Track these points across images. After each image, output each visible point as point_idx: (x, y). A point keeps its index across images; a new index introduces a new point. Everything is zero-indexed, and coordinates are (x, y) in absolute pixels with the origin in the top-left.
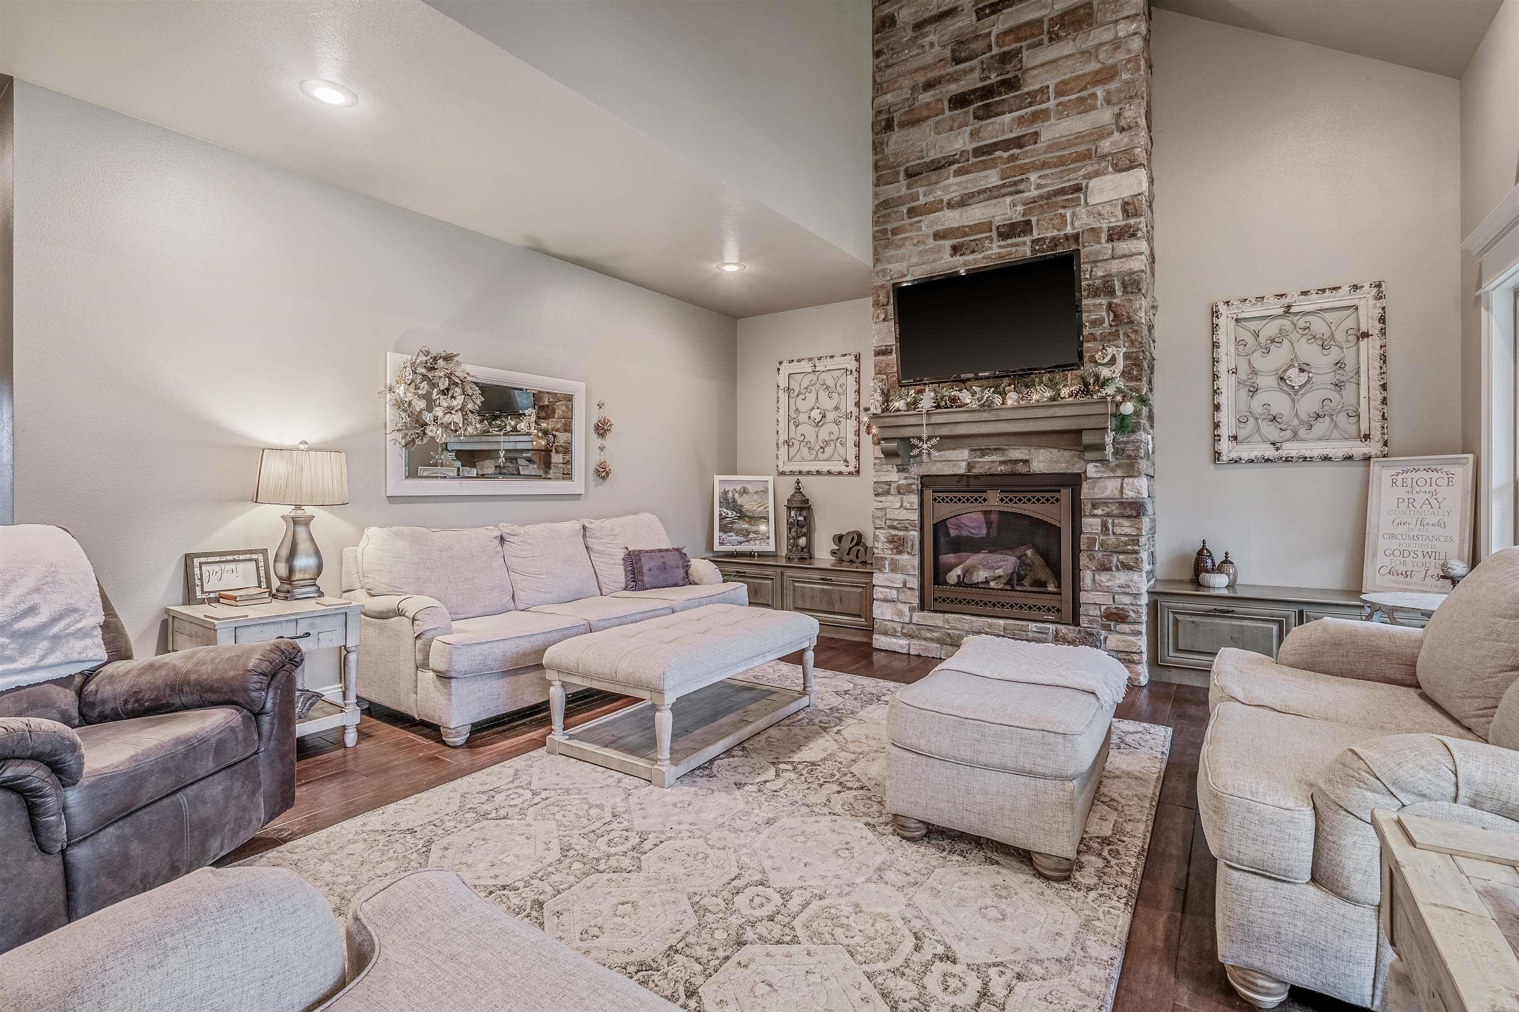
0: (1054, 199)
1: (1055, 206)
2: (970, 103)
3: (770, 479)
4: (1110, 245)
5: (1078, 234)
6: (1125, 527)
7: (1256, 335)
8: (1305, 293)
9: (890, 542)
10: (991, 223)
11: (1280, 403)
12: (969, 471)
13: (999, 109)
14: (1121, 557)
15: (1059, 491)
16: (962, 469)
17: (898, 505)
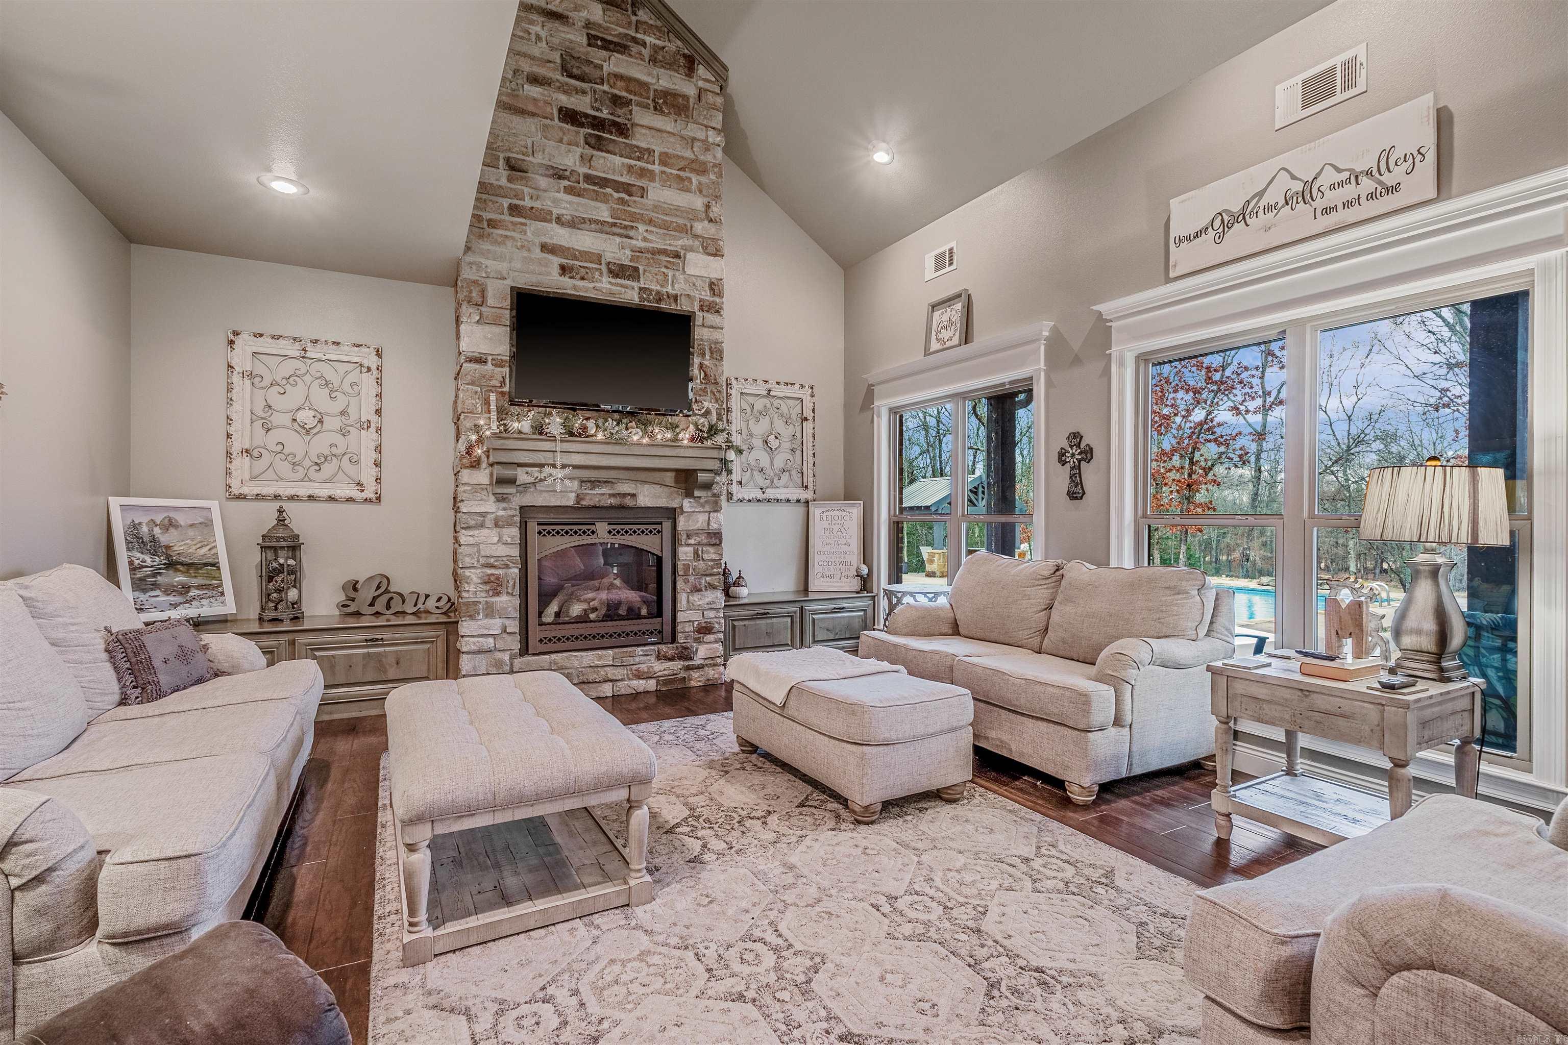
1: (659, 263)
2: (582, 125)
3: (214, 505)
4: (701, 314)
5: (682, 295)
6: (711, 553)
7: (752, 407)
8: (778, 383)
9: (486, 583)
10: (600, 256)
11: (765, 460)
12: (578, 503)
13: (611, 148)
14: (708, 579)
15: (661, 523)
16: (570, 501)
17: (496, 539)
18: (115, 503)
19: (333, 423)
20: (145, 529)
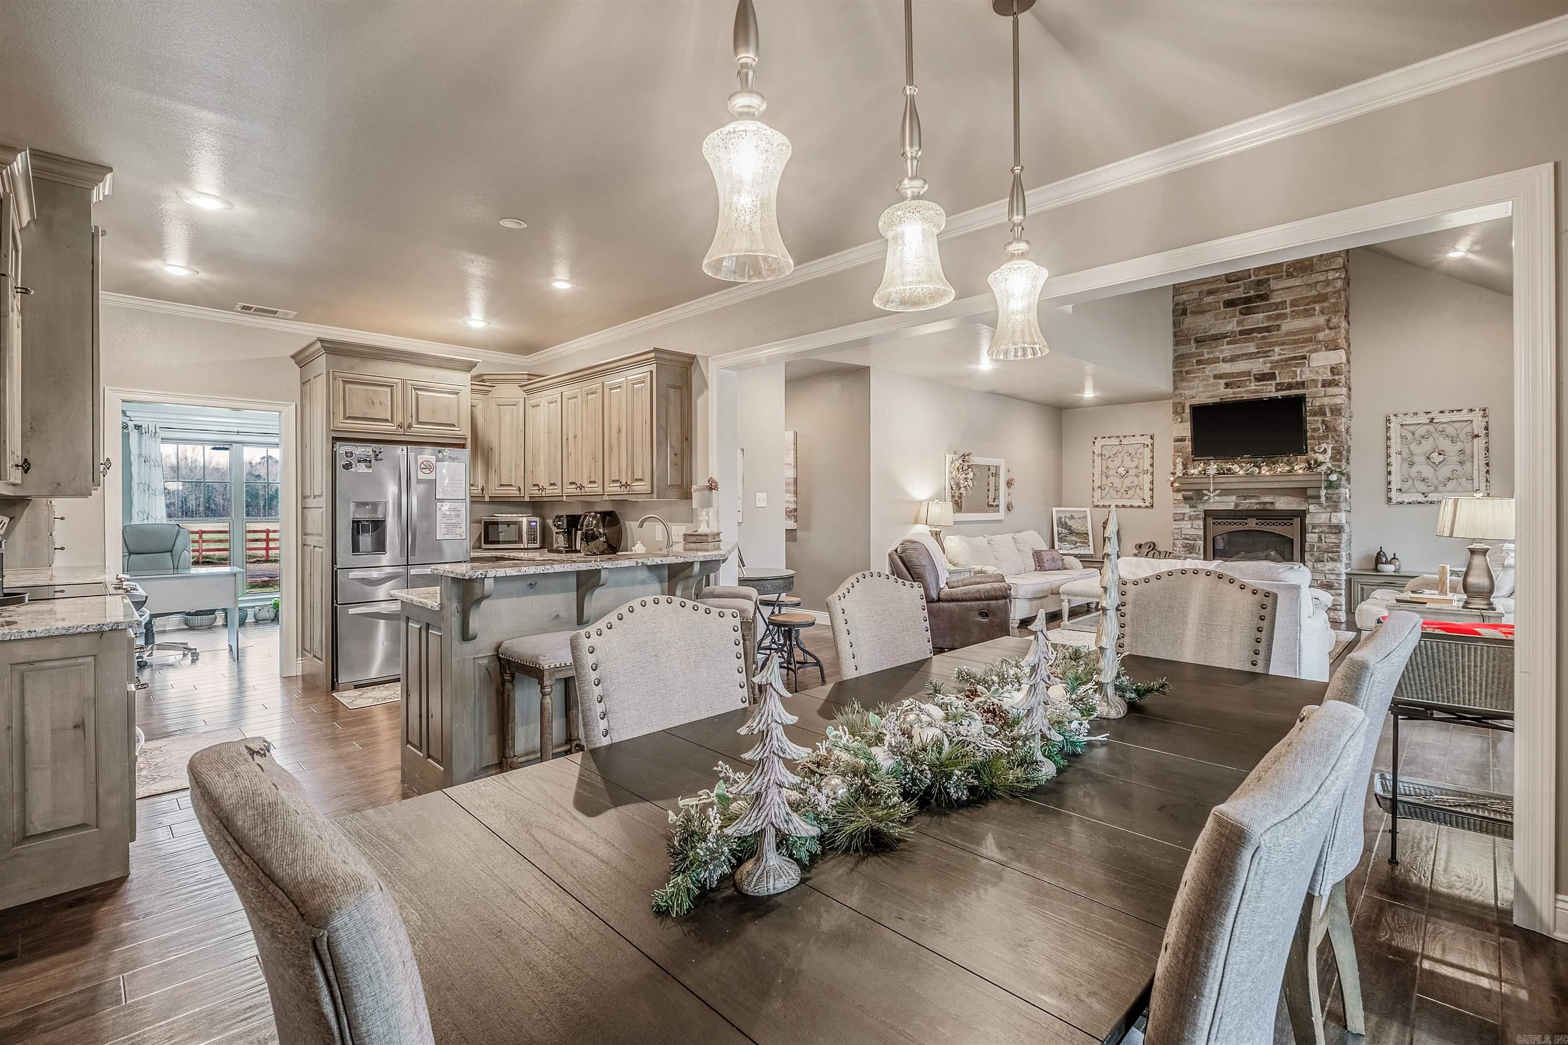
0: (1289, 362)
1: (1290, 366)
2: (1237, 305)
3: (1088, 510)
4: (1323, 389)
5: (1304, 382)
6: (1332, 539)
7: (1413, 434)
8: (1441, 412)
9: (1184, 547)
10: (1250, 372)
11: (1428, 472)
12: (1236, 508)
13: (1255, 310)
14: (1330, 555)
15: (1293, 520)
16: (1231, 506)
17: (1190, 526)
18: (1054, 509)
19: (1132, 472)
20: (1063, 519)
